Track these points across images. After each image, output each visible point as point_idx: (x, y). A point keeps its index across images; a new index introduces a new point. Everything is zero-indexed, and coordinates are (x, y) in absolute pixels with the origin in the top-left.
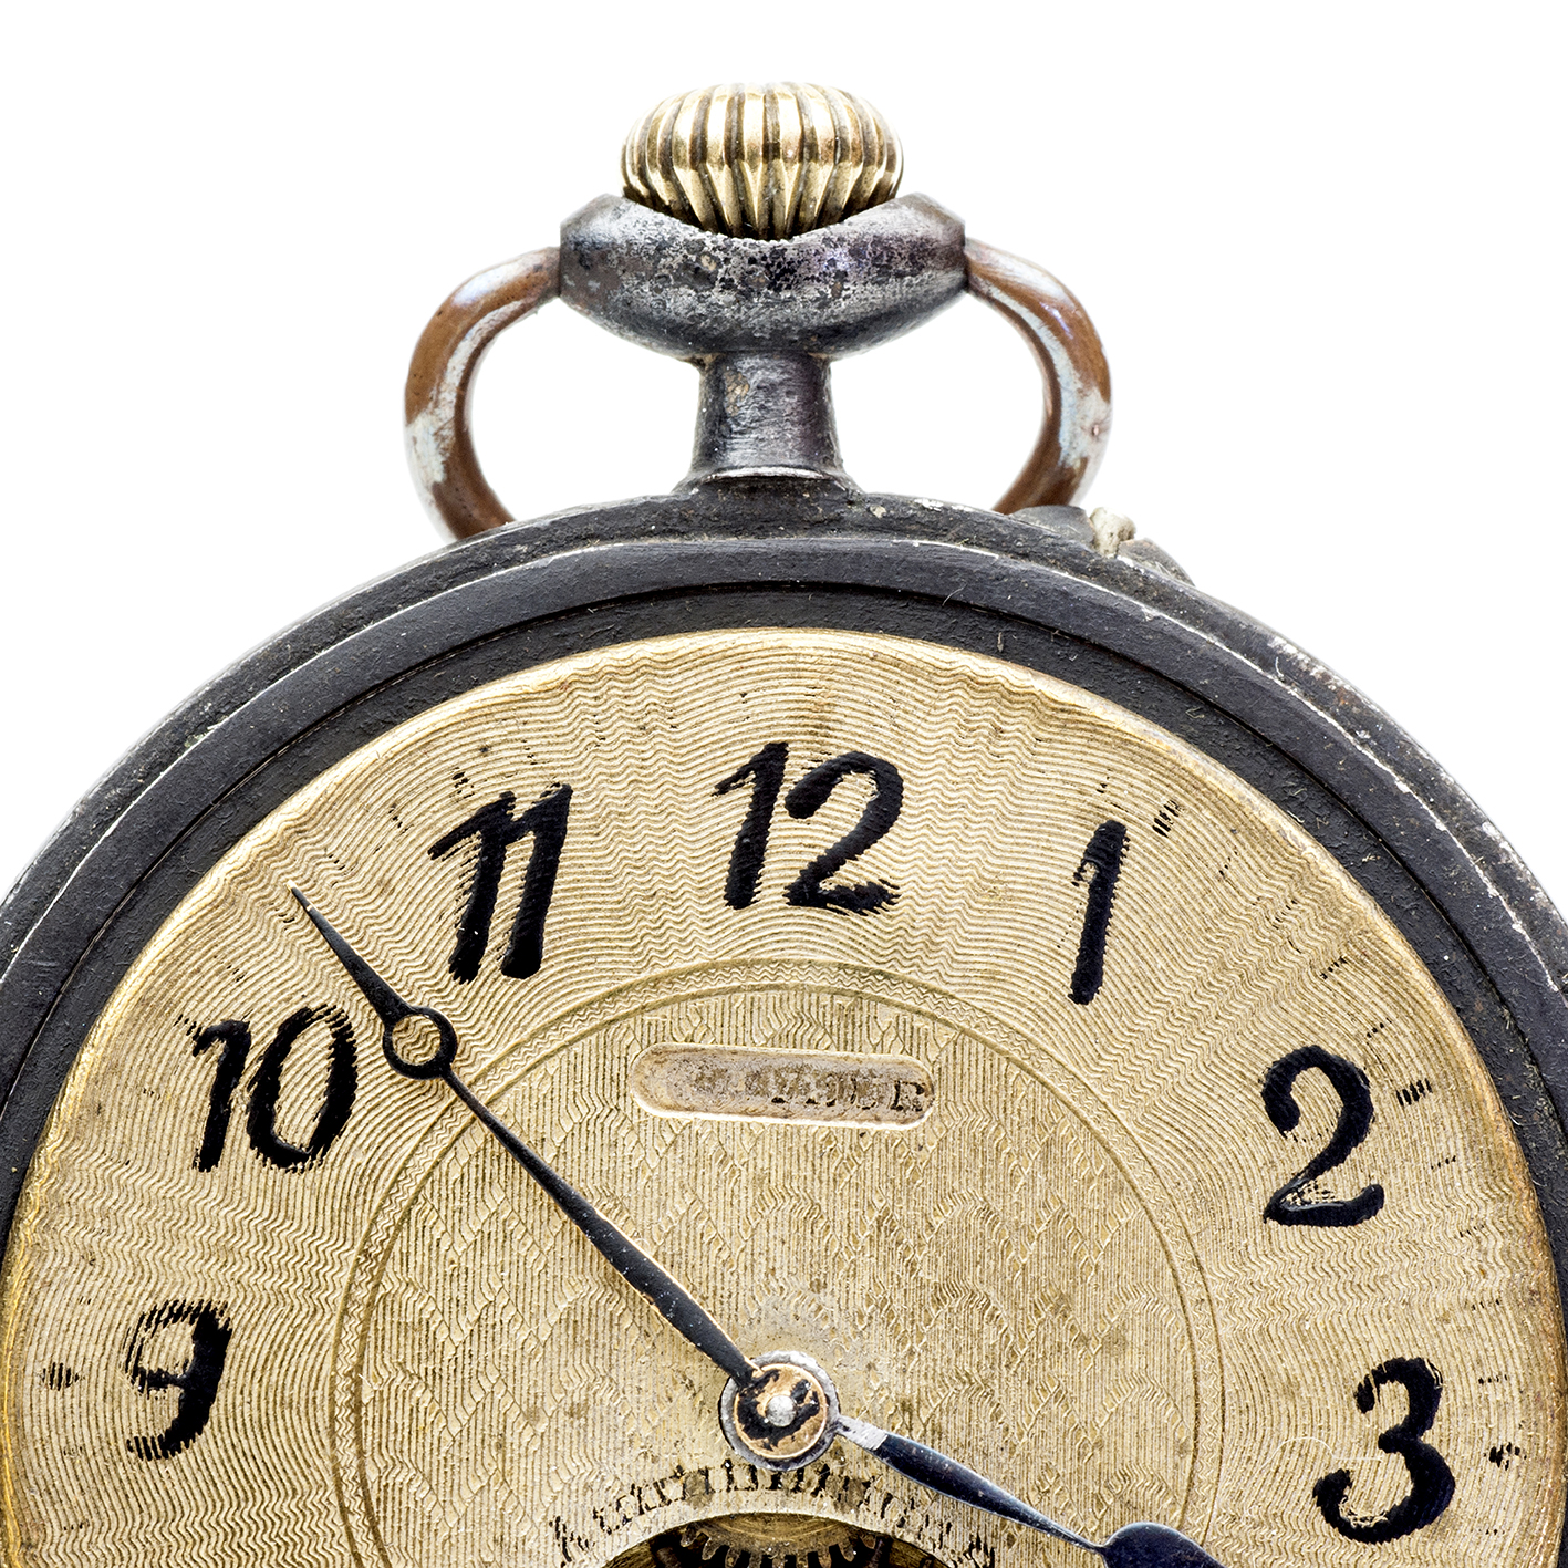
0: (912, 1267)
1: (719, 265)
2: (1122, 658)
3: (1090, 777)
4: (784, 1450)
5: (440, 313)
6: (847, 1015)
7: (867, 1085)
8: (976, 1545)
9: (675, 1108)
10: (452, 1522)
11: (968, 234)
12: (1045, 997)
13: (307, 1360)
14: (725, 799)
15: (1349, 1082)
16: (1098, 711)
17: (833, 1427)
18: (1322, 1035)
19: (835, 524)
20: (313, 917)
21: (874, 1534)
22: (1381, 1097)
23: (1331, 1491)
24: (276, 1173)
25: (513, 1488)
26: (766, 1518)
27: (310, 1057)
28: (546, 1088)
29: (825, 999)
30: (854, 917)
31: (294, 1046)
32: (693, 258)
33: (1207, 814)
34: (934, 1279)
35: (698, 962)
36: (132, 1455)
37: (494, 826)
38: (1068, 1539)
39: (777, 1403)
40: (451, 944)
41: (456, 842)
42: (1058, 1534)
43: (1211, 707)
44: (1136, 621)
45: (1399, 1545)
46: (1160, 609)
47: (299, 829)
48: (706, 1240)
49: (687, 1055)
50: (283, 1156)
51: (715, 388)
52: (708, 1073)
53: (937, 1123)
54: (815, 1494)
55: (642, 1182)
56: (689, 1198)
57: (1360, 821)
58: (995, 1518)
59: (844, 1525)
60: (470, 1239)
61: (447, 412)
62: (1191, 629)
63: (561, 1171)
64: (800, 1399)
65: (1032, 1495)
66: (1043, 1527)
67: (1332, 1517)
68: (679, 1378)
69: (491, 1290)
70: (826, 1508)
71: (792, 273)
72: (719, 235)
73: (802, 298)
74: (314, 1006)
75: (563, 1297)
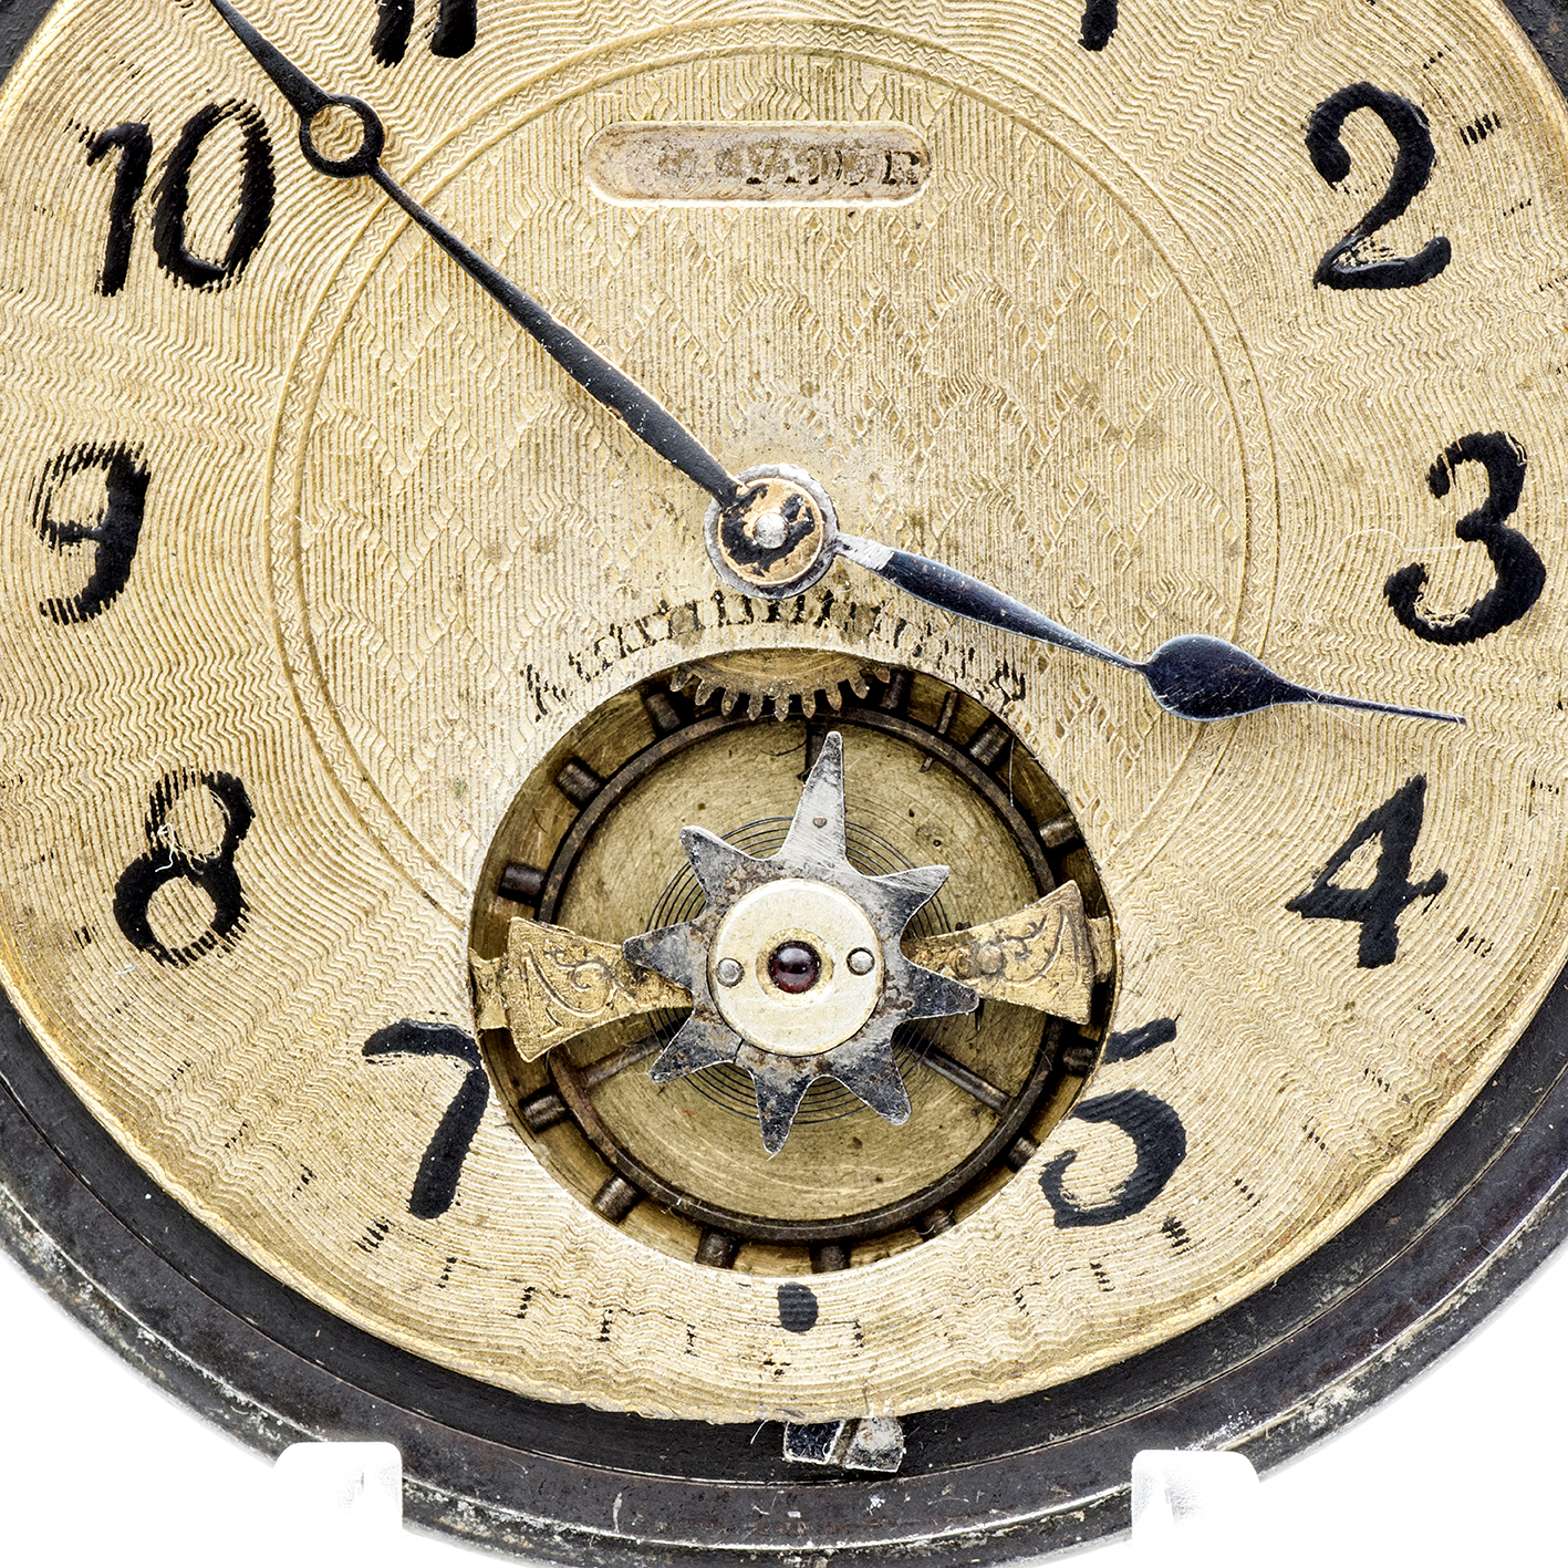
0: (915, 362)
4: (778, 573)
6: (826, 78)
7: (854, 158)
8: (1003, 671)
9: (637, 195)
10: (411, 676)
12: (1052, 45)
13: (237, 505)
15: (1405, 123)
17: (831, 546)
18: (1372, 70)
20: (217, 3)
21: (887, 666)
22: (1442, 137)
23: (1404, 590)
24: (189, 293)
25: (477, 635)
26: (764, 654)
27: (221, 158)
28: (490, 181)
29: (802, 62)
31: (202, 148)
34: (940, 374)
35: (654, 26)
36: (48, 620)
38: (1106, 658)
39: (765, 522)
40: (372, 23)
42: (1093, 653)
45: (1485, 645)
48: (680, 344)
49: (648, 135)
50: (198, 275)
52: (672, 154)
53: (936, 196)
54: (818, 624)
55: (605, 282)
56: (657, 297)
58: (1023, 640)
59: (853, 658)
60: (413, 357)
63: (511, 276)
64: (792, 517)
65: (1064, 612)
66: (1076, 647)
67: (1407, 618)
68: (658, 502)
69: (440, 414)
70: (830, 639)
74: (221, 102)
75: (521, 418)
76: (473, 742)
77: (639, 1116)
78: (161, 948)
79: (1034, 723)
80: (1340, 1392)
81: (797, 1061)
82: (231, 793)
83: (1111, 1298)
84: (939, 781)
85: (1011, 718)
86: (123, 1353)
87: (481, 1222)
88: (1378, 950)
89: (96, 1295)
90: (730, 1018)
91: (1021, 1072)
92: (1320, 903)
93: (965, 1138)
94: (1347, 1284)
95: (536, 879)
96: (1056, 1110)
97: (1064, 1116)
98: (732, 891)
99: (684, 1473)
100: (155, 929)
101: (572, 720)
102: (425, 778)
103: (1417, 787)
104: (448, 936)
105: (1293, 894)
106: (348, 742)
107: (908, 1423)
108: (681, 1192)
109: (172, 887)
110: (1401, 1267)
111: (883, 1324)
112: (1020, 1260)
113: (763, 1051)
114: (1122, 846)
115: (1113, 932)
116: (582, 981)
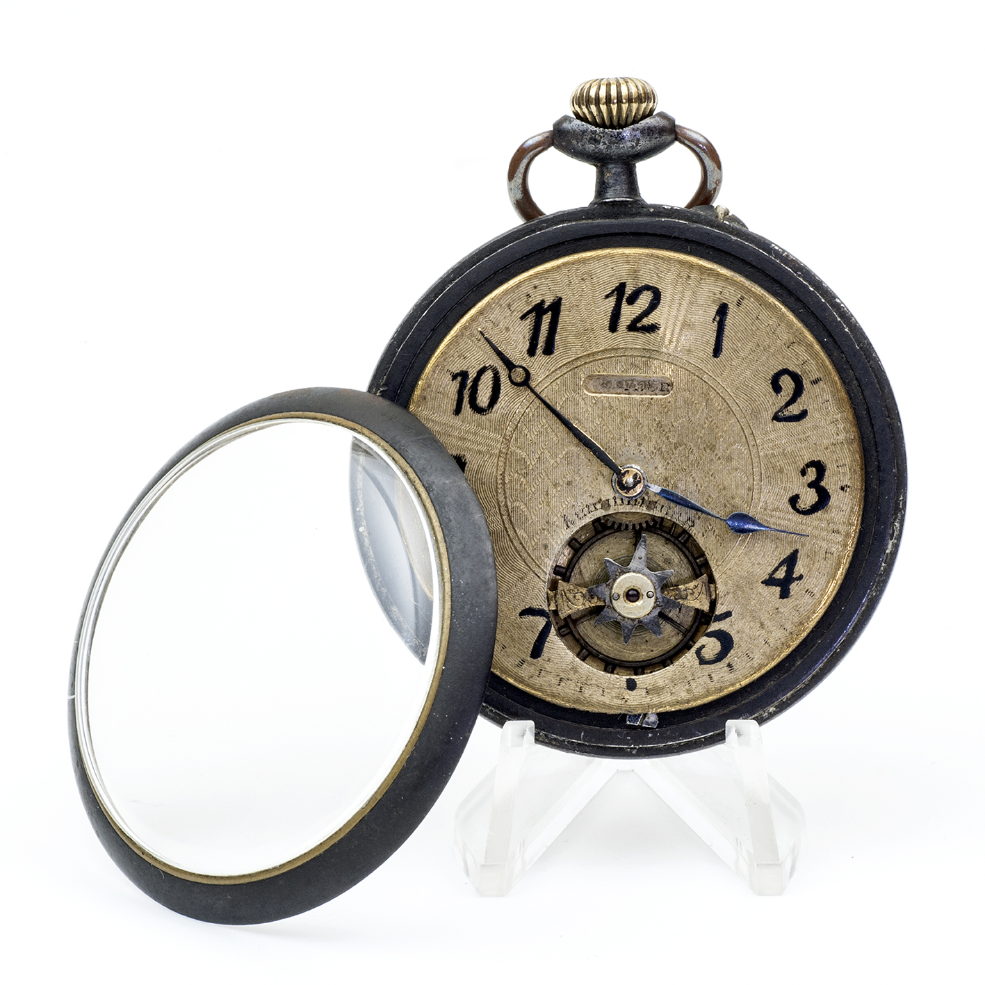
0: (668, 438)
1: (601, 138)
2: (726, 252)
3: (717, 290)
4: (632, 493)
5: (518, 151)
6: (646, 363)
7: (653, 384)
8: (689, 519)
9: (596, 393)
10: (533, 517)
11: (676, 123)
12: (705, 356)
13: (489, 471)
14: (608, 300)
15: (797, 379)
16: (719, 270)
17: (645, 487)
18: (788, 365)
19: (639, 214)
20: (487, 339)
21: (659, 517)
22: (806, 383)
23: (794, 500)
24: (478, 415)
25: (551, 506)
26: (626, 513)
27: (487, 380)
28: (557, 388)
29: (639, 359)
30: (648, 334)
31: (482, 377)
32: (594, 136)
33: (752, 299)
34: (674, 441)
35: (601, 349)
37: (539, 310)
38: (716, 517)
39: (629, 479)
40: (527, 346)
41: (528, 315)
42: (713, 516)
43: (753, 267)
44: (729, 240)
45: (814, 516)
46: (737, 237)
47: (481, 313)
48: (606, 431)
49: (599, 377)
50: (480, 410)
51: (601, 174)
52: (605, 382)
53: (674, 395)
54: (640, 506)
55: (587, 415)
56: (600, 419)
57: (799, 299)
58: (694, 512)
59: (650, 515)
60: (536, 433)
61: (520, 181)
62: (746, 243)
63: (563, 412)
64: (636, 479)
65: (705, 504)
66: (709, 514)
67: (794, 507)
68: (600, 473)
69: (543, 448)
70: (644, 510)
71: (623, 139)
72: (601, 129)
73: (627, 146)
74: (487, 365)
75: (564, 450)
76: (549, 535)
77: (590, 632)
79: (697, 533)
80: (772, 709)
81: (633, 620)
83: (713, 683)
84: (670, 546)
85: (691, 532)
87: (549, 660)
88: (785, 594)
90: (616, 608)
91: (689, 623)
92: (770, 581)
93: (676, 639)
94: (774, 681)
95: (564, 570)
96: (700, 634)
97: (703, 636)
98: (617, 575)
99: (600, 727)
101: (575, 529)
102: (536, 544)
103: (796, 552)
104: (542, 588)
105: (763, 579)
106: (516, 533)
107: (660, 715)
108: (600, 653)
110: (789, 677)
111: (654, 689)
112: (690, 673)
113: (624, 617)
114: (719, 566)
115: (716, 588)
116: (577, 598)
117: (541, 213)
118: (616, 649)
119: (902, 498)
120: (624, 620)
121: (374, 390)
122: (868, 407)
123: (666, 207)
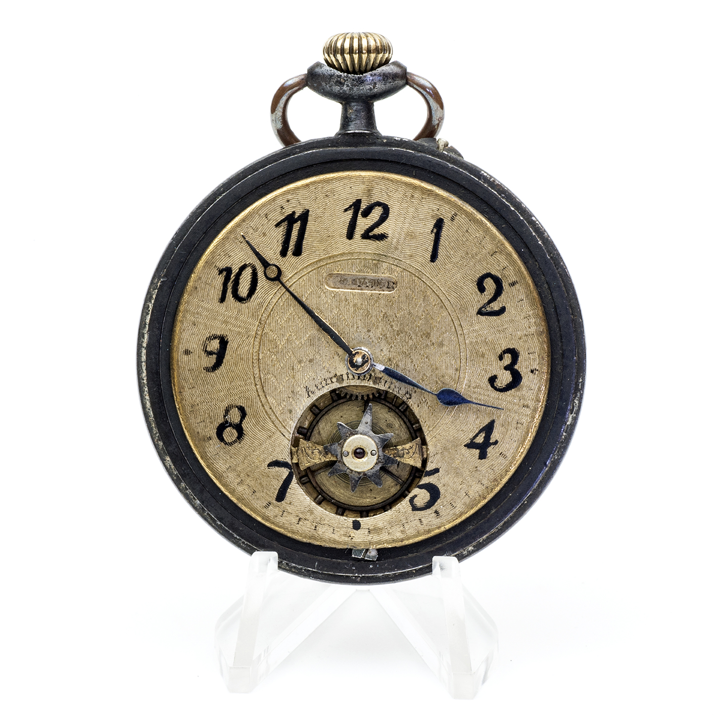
0: (392, 326)
1: (345, 81)
2: (444, 177)
3: (435, 207)
4: (360, 371)
6: (376, 265)
7: (381, 282)
8: (407, 393)
9: (335, 288)
10: (281, 387)
11: (408, 71)
12: (424, 261)
13: (246, 348)
14: (346, 213)
15: (498, 281)
16: (437, 191)
17: (372, 365)
18: (491, 270)
19: (374, 144)
20: (247, 242)
21: (383, 390)
22: (505, 285)
23: (492, 380)
24: (238, 304)
25: (296, 379)
26: (356, 386)
27: (247, 275)
28: (303, 283)
29: (371, 261)
30: (378, 242)
31: (243, 273)
32: (339, 79)
33: (463, 215)
34: (397, 329)
35: (340, 252)
36: (205, 371)
37: (290, 220)
38: (428, 392)
39: (358, 359)
40: (280, 248)
41: (282, 223)
42: (426, 391)
43: (465, 189)
44: (448, 167)
45: (509, 393)
46: (453, 165)
47: (243, 220)
48: (342, 320)
49: (337, 275)
50: (240, 299)
51: (345, 110)
52: (342, 279)
53: (398, 291)
54: (368, 381)
55: (327, 306)
56: (338, 310)
57: (502, 217)
58: (411, 387)
59: (375, 388)
60: (285, 319)
61: (281, 114)
62: (461, 170)
63: (307, 303)
64: (364, 359)
65: (420, 381)
66: (423, 389)
67: (493, 386)
68: (336, 353)
69: (290, 332)
70: (370, 384)
71: (363, 83)
72: (346, 74)
73: (366, 88)
74: (247, 263)
75: (307, 334)
76: (294, 402)
77: (325, 482)
78: (226, 442)
79: (413, 404)
80: (471, 548)
81: (359, 473)
82: (242, 410)
83: (423, 526)
84: (392, 414)
85: (408, 403)
86: (213, 527)
87: (290, 504)
88: (483, 456)
89: (208, 514)
90: (346, 463)
91: (406, 477)
92: (471, 445)
93: (394, 490)
94: (473, 525)
95: (306, 431)
96: (414, 485)
97: (415, 488)
98: (347, 436)
99: (331, 558)
100: (225, 438)
101: (315, 399)
102: (283, 409)
103: (493, 422)
104: (287, 443)
105: (466, 443)
106: (267, 400)
107: (378, 550)
108: (333, 499)
109: (228, 429)
110: (485, 523)
111: (374, 529)
112: (404, 517)
113: (352, 471)
114: (430, 431)
115: (427, 449)
116: (314, 454)
117: (297, 140)
118: (346, 496)
119: (581, 380)
120: (352, 473)
121: (156, 280)
122: (555, 306)
123: (397, 139)
